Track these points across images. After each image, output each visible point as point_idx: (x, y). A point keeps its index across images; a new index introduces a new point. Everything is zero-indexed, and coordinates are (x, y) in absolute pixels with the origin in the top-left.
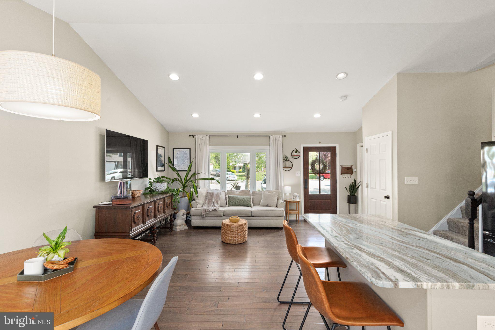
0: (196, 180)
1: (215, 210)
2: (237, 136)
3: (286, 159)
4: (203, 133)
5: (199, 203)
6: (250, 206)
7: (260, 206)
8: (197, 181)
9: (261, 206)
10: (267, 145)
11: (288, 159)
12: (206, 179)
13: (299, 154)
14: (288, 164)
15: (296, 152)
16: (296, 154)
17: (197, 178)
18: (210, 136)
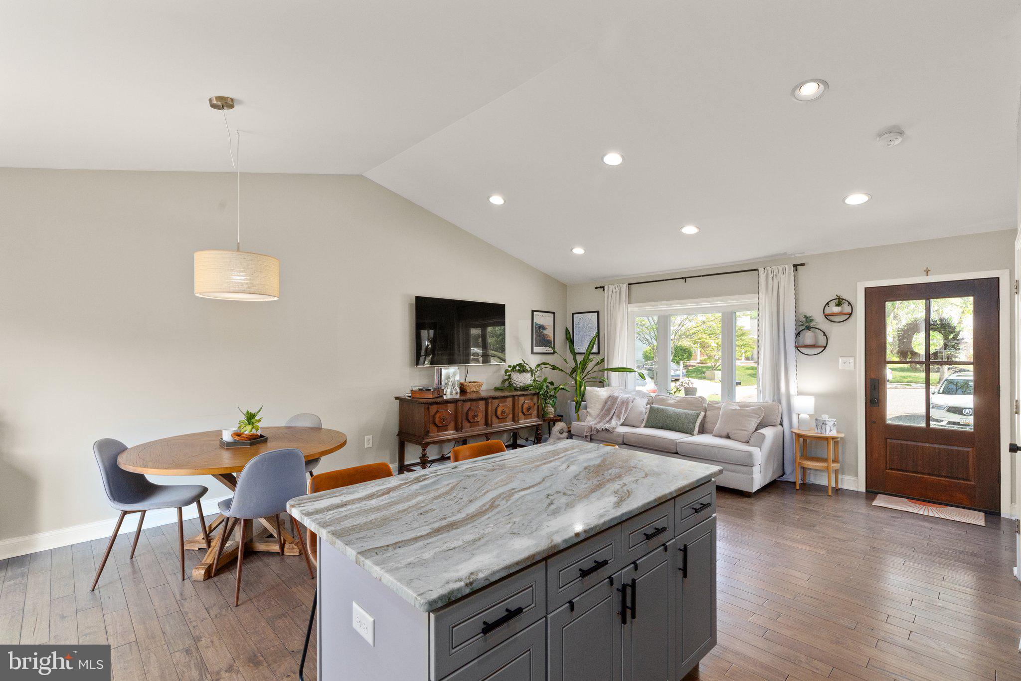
0: (603, 370)
1: (607, 429)
2: (685, 278)
3: (805, 324)
4: (616, 280)
5: (590, 414)
6: (690, 432)
7: (714, 436)
8: (606, 372)
9: (716, 436)
10: (754, 293)
11: (812, 324)
12: (619, 370)
13: (847, 309)
14: (808, 337)
15: (838, 305)
16: (837, 309)
17: (606, 367)
18: (629, 284)
